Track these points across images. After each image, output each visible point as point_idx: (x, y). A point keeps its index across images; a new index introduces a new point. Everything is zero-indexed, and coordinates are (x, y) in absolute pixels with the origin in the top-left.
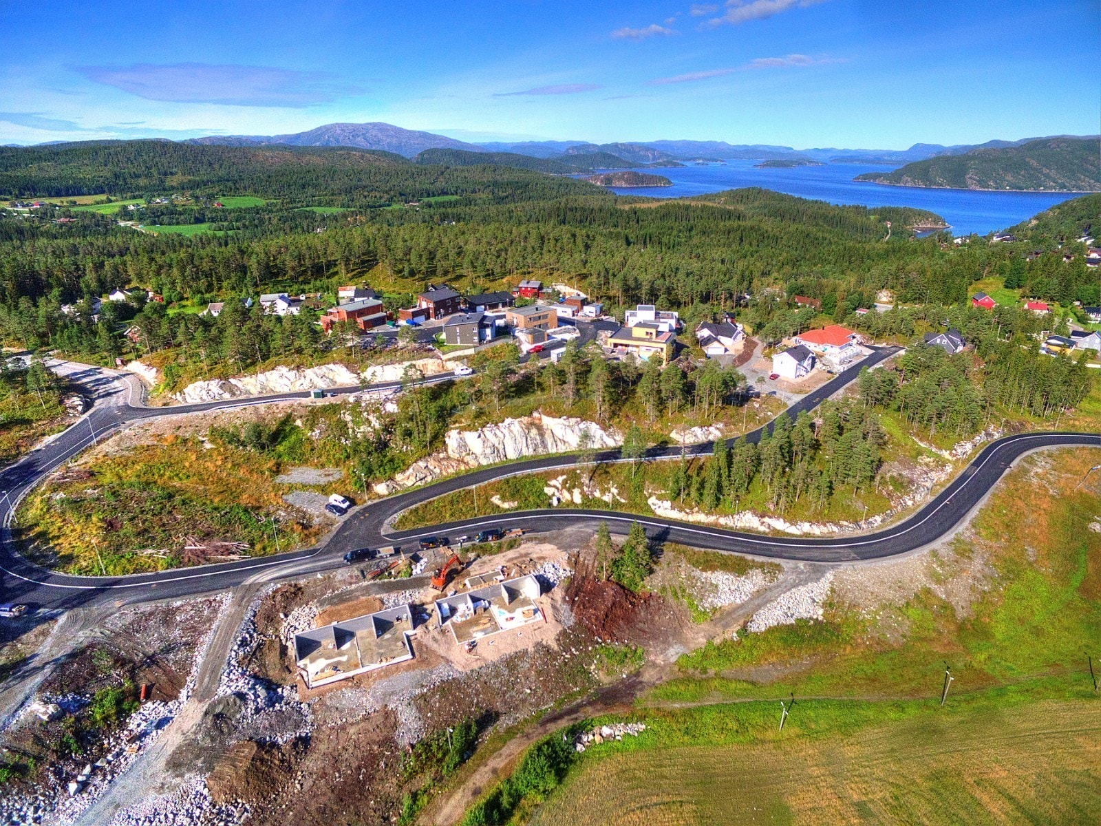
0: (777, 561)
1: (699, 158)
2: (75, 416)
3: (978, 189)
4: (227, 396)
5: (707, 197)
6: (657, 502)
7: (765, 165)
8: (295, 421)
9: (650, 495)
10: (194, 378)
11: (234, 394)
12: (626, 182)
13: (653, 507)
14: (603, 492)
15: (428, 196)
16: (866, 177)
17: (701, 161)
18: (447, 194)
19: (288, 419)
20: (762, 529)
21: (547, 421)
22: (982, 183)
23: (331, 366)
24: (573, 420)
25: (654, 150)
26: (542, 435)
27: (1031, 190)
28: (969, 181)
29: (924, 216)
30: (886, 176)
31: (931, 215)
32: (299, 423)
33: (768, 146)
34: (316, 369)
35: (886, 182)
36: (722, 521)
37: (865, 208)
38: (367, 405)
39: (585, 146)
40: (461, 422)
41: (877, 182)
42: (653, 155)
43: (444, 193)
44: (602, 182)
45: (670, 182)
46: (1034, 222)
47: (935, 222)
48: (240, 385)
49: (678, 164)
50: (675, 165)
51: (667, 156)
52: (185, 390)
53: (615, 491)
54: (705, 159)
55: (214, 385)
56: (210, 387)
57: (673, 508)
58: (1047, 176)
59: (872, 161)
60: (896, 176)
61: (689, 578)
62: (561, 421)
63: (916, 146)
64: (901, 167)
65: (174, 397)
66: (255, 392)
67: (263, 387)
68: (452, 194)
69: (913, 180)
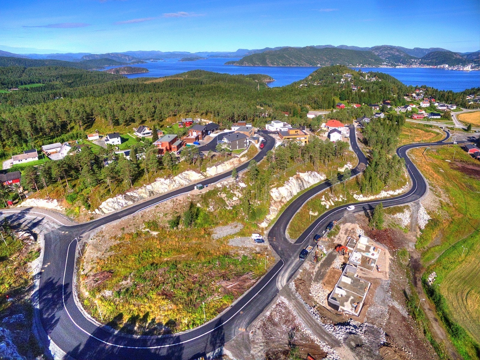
0: (406, 204)
1: (151, 59)
2: (32, 244)
3: (272, 66)
4: (130, 203)
5: (177, 75)
6: (357, 196)
7: (183, 60)
8: (196, 205)
9: (353, 194)
10: (103, 198)
11: (134, 201)
12: (127, 71)
13: (356, 199)
14: (338, 197)
15: (22, 84)
16: (229, 63)
17: (152, 60)
18: (33, 83)
19: (192, 205)
20: (388, 196)
21: (302, 175)
22: (272, 63)
23: (186, 172)
24: (309, 172)
25: (128, 56)
26: (302, 181)
27: (288, 66)
28: (268, 63)
29: (266, 77)
30: (237, 62)
31: (268, 76)
32: (199, 205)
33: (179, 52)
34: (180, 175)
35: (238, 65)
36: (377, 197)
37: (244, 75)
38: (230, 186)
39: (90, 55)
40: (274, 184)
41: (234, 65)
42: (129, 58)
43: (32, 82)
44: (114, 72)
45: (148, 70)
46: (310, 77)
47: (270, 79)
48: (135, 195)
49: (144, 62)
50: (142, 62)
51: (136, 58)
52: (101, 207)
53: (341, 196)
54: (153, 59)
55: (120, 198)
56: (118, 200)
57: (364, 197)
58: (292, 60)
59: (225, 57)
60: (241, 62)
61: (393, 219)
62: (306, 174)
63: (239, 50)
64: (242, 58)
65: (94, 212)
66: (146, 197)
67: (151, 193)
68: (37, 83)
69: (248, 63)
